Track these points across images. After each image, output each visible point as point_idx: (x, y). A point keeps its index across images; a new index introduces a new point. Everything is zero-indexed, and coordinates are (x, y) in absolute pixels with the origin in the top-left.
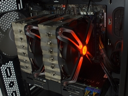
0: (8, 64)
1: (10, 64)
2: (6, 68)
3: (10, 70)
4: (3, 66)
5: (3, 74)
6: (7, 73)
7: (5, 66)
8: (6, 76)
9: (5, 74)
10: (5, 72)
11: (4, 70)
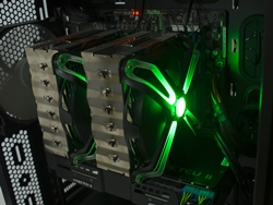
0: (18, 136)
1: (22, 137)
2: (12, 145)
3: (21, 150)
4: (6, 140)
6: (14, 155)
7: (11, 140)
8: (13, 163)
10: (10, 154)
11: (9, 149)
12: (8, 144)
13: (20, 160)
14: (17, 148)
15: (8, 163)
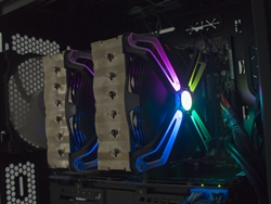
0: (24, 167)
1: (29, 169)
2: (17, 174)
3: (25, 183)
4: (12, 166)
5: (8, 186)
6: (17, 185)
7: (16, 168)
8: (14, 194)
9: (13, 188)
10: (13, 183)
11: (13, 177)
12: (12, 171)
13: (22, 194)
14: (21, 179)
15: (8, 192)
